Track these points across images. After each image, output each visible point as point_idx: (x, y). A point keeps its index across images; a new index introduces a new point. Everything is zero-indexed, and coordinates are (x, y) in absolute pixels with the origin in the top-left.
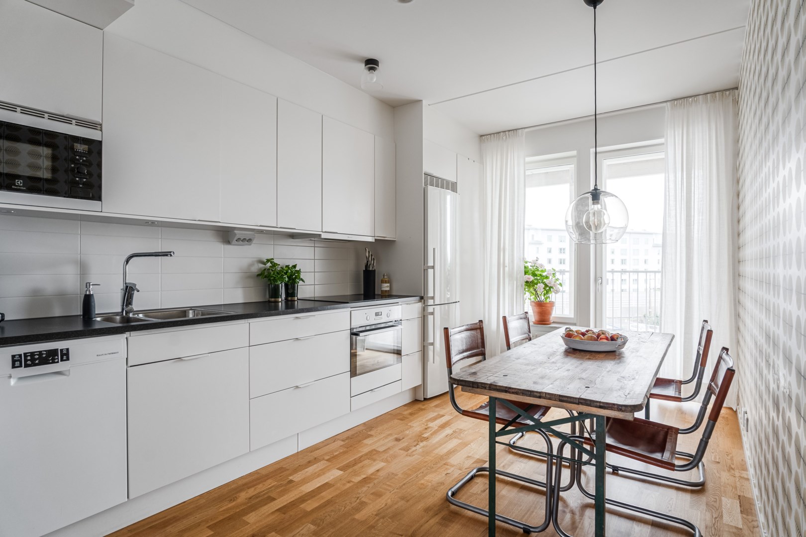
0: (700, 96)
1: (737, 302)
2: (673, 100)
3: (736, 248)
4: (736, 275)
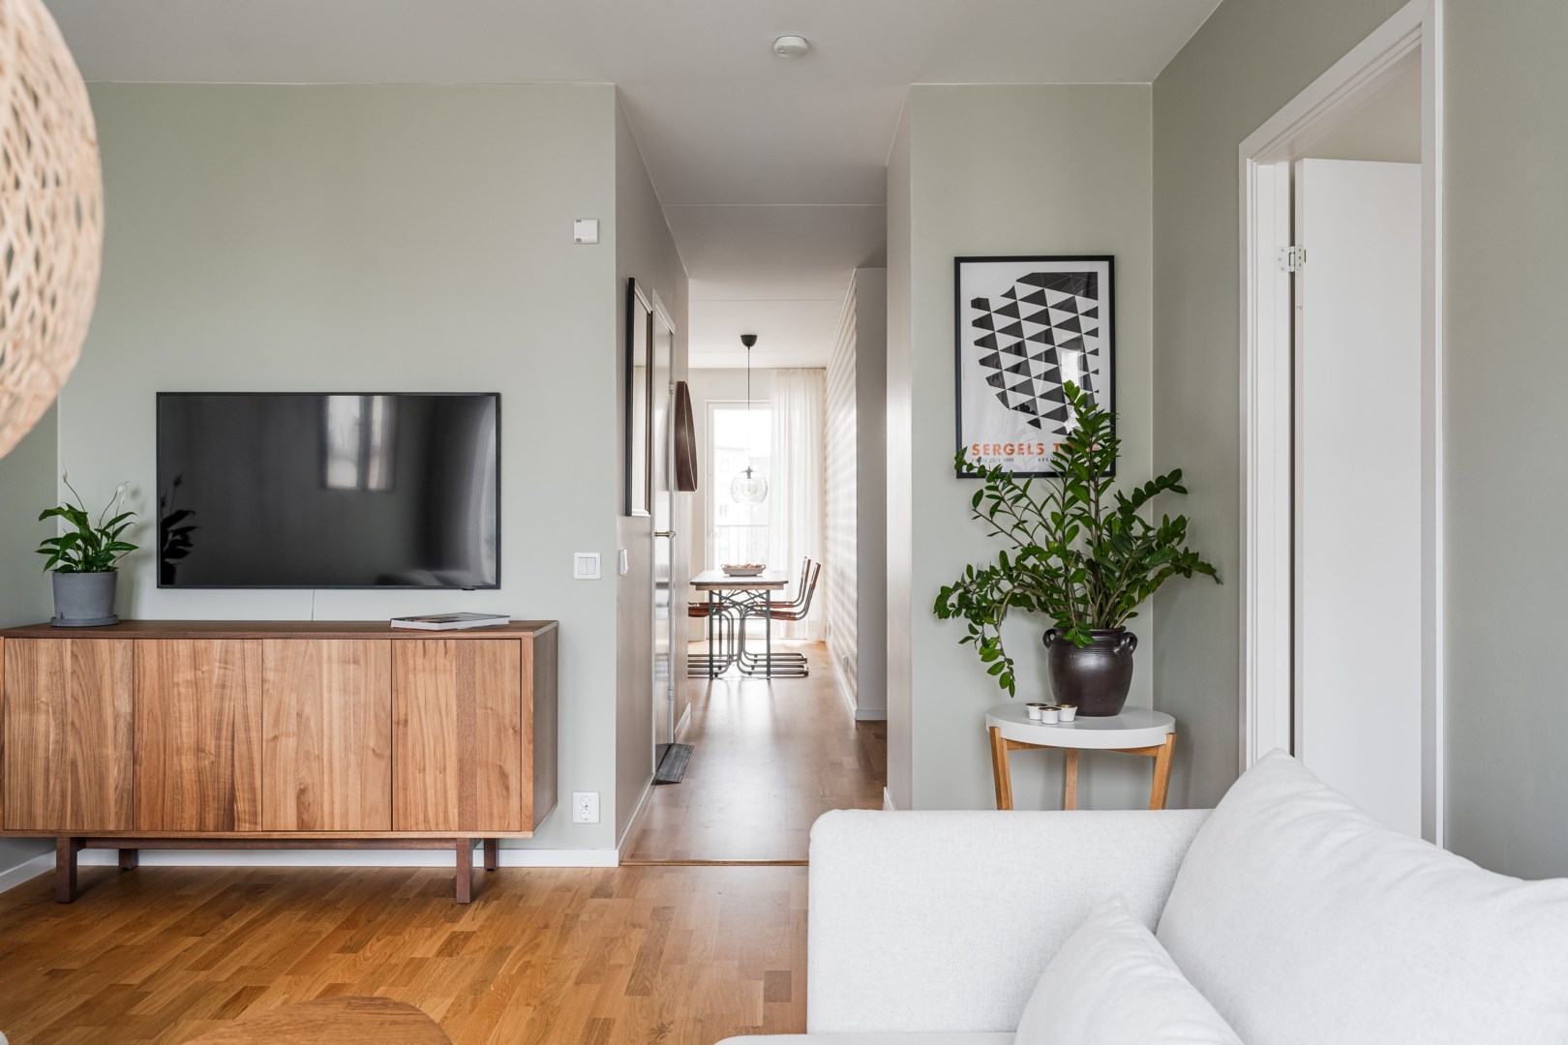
1: (823, 551)
2: (778, 369)
3: (824, 504)
4: (824, 527)
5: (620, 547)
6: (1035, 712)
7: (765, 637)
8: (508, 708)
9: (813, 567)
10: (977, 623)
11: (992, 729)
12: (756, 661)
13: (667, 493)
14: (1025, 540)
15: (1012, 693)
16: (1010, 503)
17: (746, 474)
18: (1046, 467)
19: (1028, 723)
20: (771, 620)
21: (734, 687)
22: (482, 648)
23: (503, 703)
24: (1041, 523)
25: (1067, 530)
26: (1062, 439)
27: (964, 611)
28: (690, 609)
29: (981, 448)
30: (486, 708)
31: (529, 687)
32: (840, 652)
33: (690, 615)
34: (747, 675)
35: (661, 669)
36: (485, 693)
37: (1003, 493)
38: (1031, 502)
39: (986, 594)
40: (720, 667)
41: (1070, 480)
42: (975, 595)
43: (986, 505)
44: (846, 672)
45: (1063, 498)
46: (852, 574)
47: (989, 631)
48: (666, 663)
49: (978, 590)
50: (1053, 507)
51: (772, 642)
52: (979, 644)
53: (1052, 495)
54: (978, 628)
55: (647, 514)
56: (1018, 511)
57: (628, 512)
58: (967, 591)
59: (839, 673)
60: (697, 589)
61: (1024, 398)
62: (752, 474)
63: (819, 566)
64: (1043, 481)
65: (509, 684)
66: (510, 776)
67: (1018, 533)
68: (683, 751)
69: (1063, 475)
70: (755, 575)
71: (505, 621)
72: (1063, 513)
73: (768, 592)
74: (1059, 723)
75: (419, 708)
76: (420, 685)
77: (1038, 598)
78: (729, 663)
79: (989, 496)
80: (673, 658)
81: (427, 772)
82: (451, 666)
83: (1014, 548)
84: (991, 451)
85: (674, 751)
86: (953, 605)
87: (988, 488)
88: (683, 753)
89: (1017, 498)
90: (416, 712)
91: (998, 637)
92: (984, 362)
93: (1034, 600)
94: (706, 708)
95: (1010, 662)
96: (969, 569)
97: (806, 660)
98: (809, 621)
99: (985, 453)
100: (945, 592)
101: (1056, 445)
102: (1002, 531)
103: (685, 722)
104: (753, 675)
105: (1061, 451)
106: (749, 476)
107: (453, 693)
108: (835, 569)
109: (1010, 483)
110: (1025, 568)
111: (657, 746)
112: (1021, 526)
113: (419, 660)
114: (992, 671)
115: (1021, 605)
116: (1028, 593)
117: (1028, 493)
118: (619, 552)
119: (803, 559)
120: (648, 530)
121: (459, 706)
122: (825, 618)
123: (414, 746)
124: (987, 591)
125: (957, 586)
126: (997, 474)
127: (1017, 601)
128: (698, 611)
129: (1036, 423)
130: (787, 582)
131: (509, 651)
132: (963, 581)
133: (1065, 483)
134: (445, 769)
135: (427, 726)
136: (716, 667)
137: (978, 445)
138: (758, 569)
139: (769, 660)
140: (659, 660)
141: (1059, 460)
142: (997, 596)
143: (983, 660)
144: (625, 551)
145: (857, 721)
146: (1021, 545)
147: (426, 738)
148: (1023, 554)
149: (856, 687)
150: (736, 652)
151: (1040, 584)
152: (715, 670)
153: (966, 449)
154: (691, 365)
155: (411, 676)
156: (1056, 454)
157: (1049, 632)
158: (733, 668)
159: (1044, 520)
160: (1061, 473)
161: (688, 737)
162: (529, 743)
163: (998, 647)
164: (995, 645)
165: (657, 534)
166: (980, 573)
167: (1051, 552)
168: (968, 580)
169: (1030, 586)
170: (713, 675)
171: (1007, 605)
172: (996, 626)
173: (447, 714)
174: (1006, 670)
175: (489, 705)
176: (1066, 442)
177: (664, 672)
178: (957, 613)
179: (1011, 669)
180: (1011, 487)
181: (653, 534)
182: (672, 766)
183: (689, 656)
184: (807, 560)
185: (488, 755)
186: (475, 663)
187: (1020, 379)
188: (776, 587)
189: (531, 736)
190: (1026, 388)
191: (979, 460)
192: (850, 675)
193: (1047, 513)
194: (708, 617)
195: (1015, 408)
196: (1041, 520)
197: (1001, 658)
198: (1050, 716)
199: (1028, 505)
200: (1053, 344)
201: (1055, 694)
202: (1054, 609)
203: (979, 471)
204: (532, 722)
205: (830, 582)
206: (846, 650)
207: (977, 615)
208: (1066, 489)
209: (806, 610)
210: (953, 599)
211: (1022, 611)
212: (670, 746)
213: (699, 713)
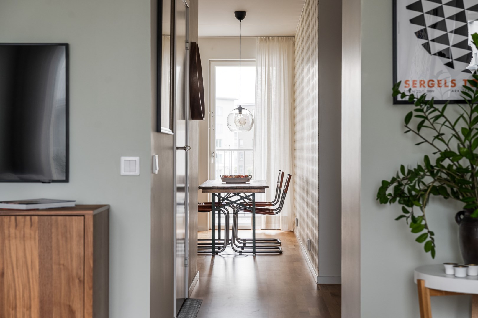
0: (276, 38)
1: (293, 165)
2: (261, 37)
3: (293, 133)
4: (293, 149)
5: (153, 154)
6: (449, 269)
7: (251, 228)
8: (75, 265)
9: (286, 177)
10: (408, 206)
11: (419, 281)
12: (244, 244)
13: (184, 121)
14: (443, 147)
15: (433, 255)
16: (432, 121)
17: (237, 111)
18: (457, 96)
19: (445, 276)
20: (257, 215)
21: (230, 261)
22: (56, 221)
23: (72, 261)
24: (454, 135)
25: (473, 141)
26: (469, 76)
27: (398, 199)
28: (199, 206)
29: (411, 83)
30: (59, 264)
31: (90, 250)
32: (305, 237)
33: (199, 211)
34: (239, 253)
35: (180, 249)
36: (59, 254)
37: (427, 113)
38: (447, 120)
39: (414, 185)
40: (219, 248)
41: (474, 106)
42: (407, 186)
43: (414, 122)
44: (309, 250)
45: (470, 118)
46: (315, 180)
47: (417, 211)
48: (183, 245)
49: (409, 182)
50: (462, 124)
51: (256, 232)
52: (410, 220)
53: (462, 116)
54: (409, 209)
55: (170, 132)
56: (438, 127)
57: (158, 129)
58: (400, 184)
59: (305, 253)
60: (203, 192)
61: (441, 47)
62: (243, 111)
63: (290, 176)
64: (456, 106)
65: (76, 247)
66: (77, 313)
67: (437, 143)
68: (195, 303)
69: (470, 102)
70: (245, 183)
71: (72, 204)
72: (470, 128)
73: (253, 195)
74: (467, 277)
75: (12, 264)
76: (13, 248)
77: (452, 189)
78: (226, 245)
79: (417, 116)
80: (188, 242)
81: (18, 309)
82: (35, 235)
83: (435, 153)
84: (418, 85)
85: (188, 303)
86: (390, 195)
87: (417, 110)
88: (195, 304)
89: (437, 118)
90: (10, 267)
91: (424, 216)
92: (412, 21)
93: (449, 190)
94: (210, 274)
95: (432, 234)
96: (402, 168)
97: (280, 243)
98: (282, 217)
99: (414, 87)
100: (385, 185)
101: (465, 81)
102: (426, 141)
103: (196, 284)
104: (243, 254)
105: (468, 85)
106: (240, 112)
107: (36, 254)
108: (302, 178)
109: (432, 107)
110: (443, 167)
111: (177, 300)
112: (440, 137)
113: (12, 231)
114: (420, 240)
115: (439, 194)
116: (445, 185)
117: (445, 114)
118: (153, 157)
119: (278, 172)
120: (171, 145)
121: (41, 263)
122: (294, 214)
123: (8, 291)
124: (415, 183)
125: (394, 180)
126: (422, 100)
127: (436, 191)
128: (204, 208)
129: (450, 65)
130: (267, 187)
131: (76, 224)
132: (398, 177)
133: (471, 107)
134: (30, 307)
135: (18, 277)
136: (216, 247)
137: (408, 81)
138: (247, 178)
139: (254, 243)
140: (179, 243)
141: (467, 91)
142: (422, 187)
143: (413, 231)
144: (157, 156)
145: (318, 284)
146: (440, 151)
147: (17, 285)
148: (442, 157)
149: (317, 260)
150: (230, 238)
151: (453, 178)
152: (216, 249)
153: (400, 82)
154: (200, 34)
155: (7, 242)
156: (465, 86)
157: (459, 214)
158: (229, 249)
159: (456, 133)
160: (469, 101)
161: (198, 293)
162: (90, 289)
163: (423, 223)
164: (421, 221)
165: (178, 148)
166: (410, 171)
167: (462, 155)
168: (401, 176)
169: (446, 180)
170: (215, 253)
171: (430, 193)
172: (421, 208)
173: (32, 269)
174: (429, 239)
175: (62, 262)
176: (472, 78)
177: (182, 251)
178: (393, 200)
179: (433, 239)
180: (432, 109)
181: (175, 148)
182: (188, 313)
183: (199, 240)
184: (281, 172)
185: (60, 297)
186: (51, 233)
187: (438, 33)
188: (260, 190)
189: (91, 284)
190: (444, 40)
191: (410, 90)
192: (313, 253)
193: (458, 128)
194: (211, 212)
195: (435, 54)
196: (454, 133)
197: (425, 231)
198: (461, 272)
199: (445, 122)
200: (463, 7)
201: (464, 257)
202: (463, 196)
203: (410, 99)
204: (92, 274)
205: (298, 189)
206: (310, 235)
207: (409, 200)
208: (472, 112)
209: (280, 208)
210: (390, 190)
211: (440, 199)
212: (185, 300)
213: (205, 278)
